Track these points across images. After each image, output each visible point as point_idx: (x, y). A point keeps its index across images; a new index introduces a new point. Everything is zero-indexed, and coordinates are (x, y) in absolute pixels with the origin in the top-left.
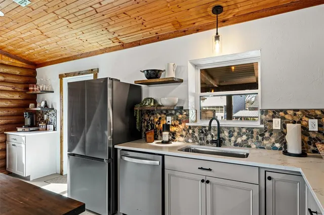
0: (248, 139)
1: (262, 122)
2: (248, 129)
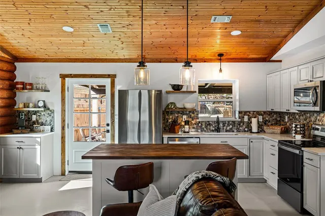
0: (233, 127)
1: (239, 118)
2: (232, 121)
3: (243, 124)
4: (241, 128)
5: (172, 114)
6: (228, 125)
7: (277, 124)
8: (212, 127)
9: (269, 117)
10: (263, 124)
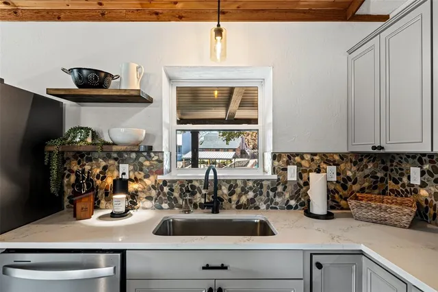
0: (255, 196)
1: (274, 171)
2: (255, 181)
3: (285, 188)
4: (278, 199)
5: (90, 160)
6: (244, 191)
7: (375, 188)
8: (198, 195)
9: (354, 168)
10: (339, 188)
